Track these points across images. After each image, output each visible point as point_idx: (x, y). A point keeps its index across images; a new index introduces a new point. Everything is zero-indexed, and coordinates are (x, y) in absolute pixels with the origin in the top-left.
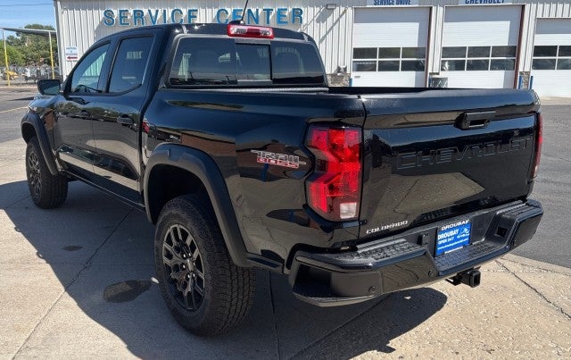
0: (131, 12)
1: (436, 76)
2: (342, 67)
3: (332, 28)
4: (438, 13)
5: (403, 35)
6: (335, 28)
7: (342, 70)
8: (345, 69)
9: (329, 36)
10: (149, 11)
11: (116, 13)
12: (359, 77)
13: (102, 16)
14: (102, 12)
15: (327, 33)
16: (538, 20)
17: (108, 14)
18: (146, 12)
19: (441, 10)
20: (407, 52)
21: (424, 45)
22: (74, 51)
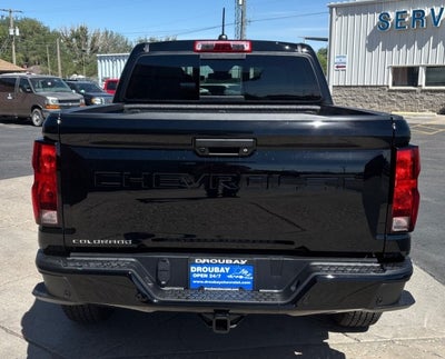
0: (410, 12)
10: (432, 10)
11: (392, 15)
13: (377, 20)
14: (377, 15)
17: (384, 18)
18: (427, 12)
22: (343, 60)
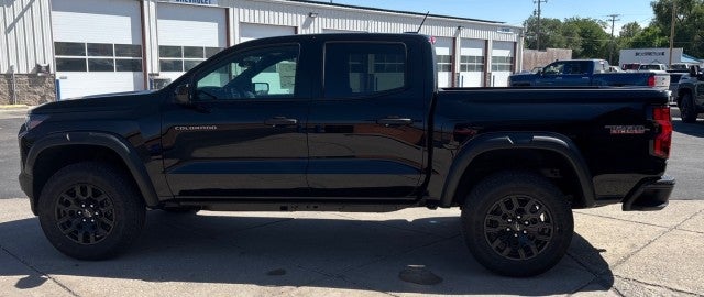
1: (157, 77)
2: (42, 65)
3: (22, 15)
4: (150, 9)
5: (114, 30)
6: (27, 15)
7: (43, 69)
8: (48, 68)
9: (19, 25)
12: (66, 78)
15: (16, 21)
16: (241, 24)
19: (152, 5)
20: (122, 49)
21: (139, 43)
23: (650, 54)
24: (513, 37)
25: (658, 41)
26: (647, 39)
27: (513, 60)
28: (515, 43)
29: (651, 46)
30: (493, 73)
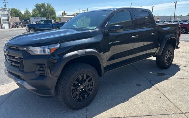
23: (38, 19)
24: (7, 13)
25: (39, 15)
26: (36, 15)
27: (8, 20)
28: (8, 15)
29: (37, 17)
30: (4, 24)
